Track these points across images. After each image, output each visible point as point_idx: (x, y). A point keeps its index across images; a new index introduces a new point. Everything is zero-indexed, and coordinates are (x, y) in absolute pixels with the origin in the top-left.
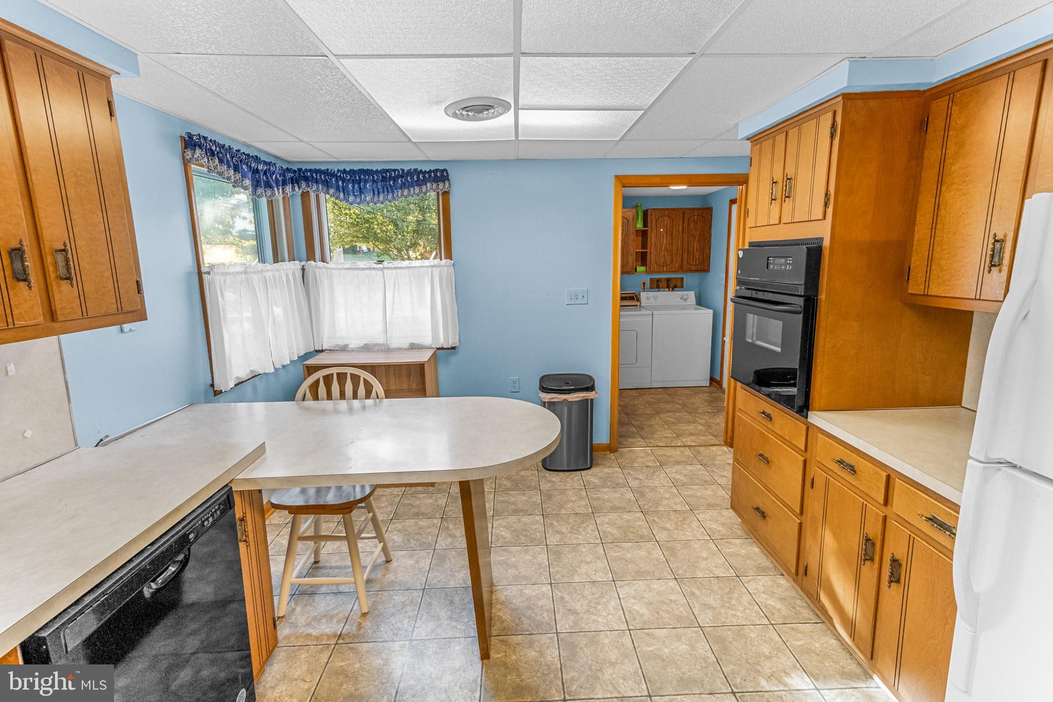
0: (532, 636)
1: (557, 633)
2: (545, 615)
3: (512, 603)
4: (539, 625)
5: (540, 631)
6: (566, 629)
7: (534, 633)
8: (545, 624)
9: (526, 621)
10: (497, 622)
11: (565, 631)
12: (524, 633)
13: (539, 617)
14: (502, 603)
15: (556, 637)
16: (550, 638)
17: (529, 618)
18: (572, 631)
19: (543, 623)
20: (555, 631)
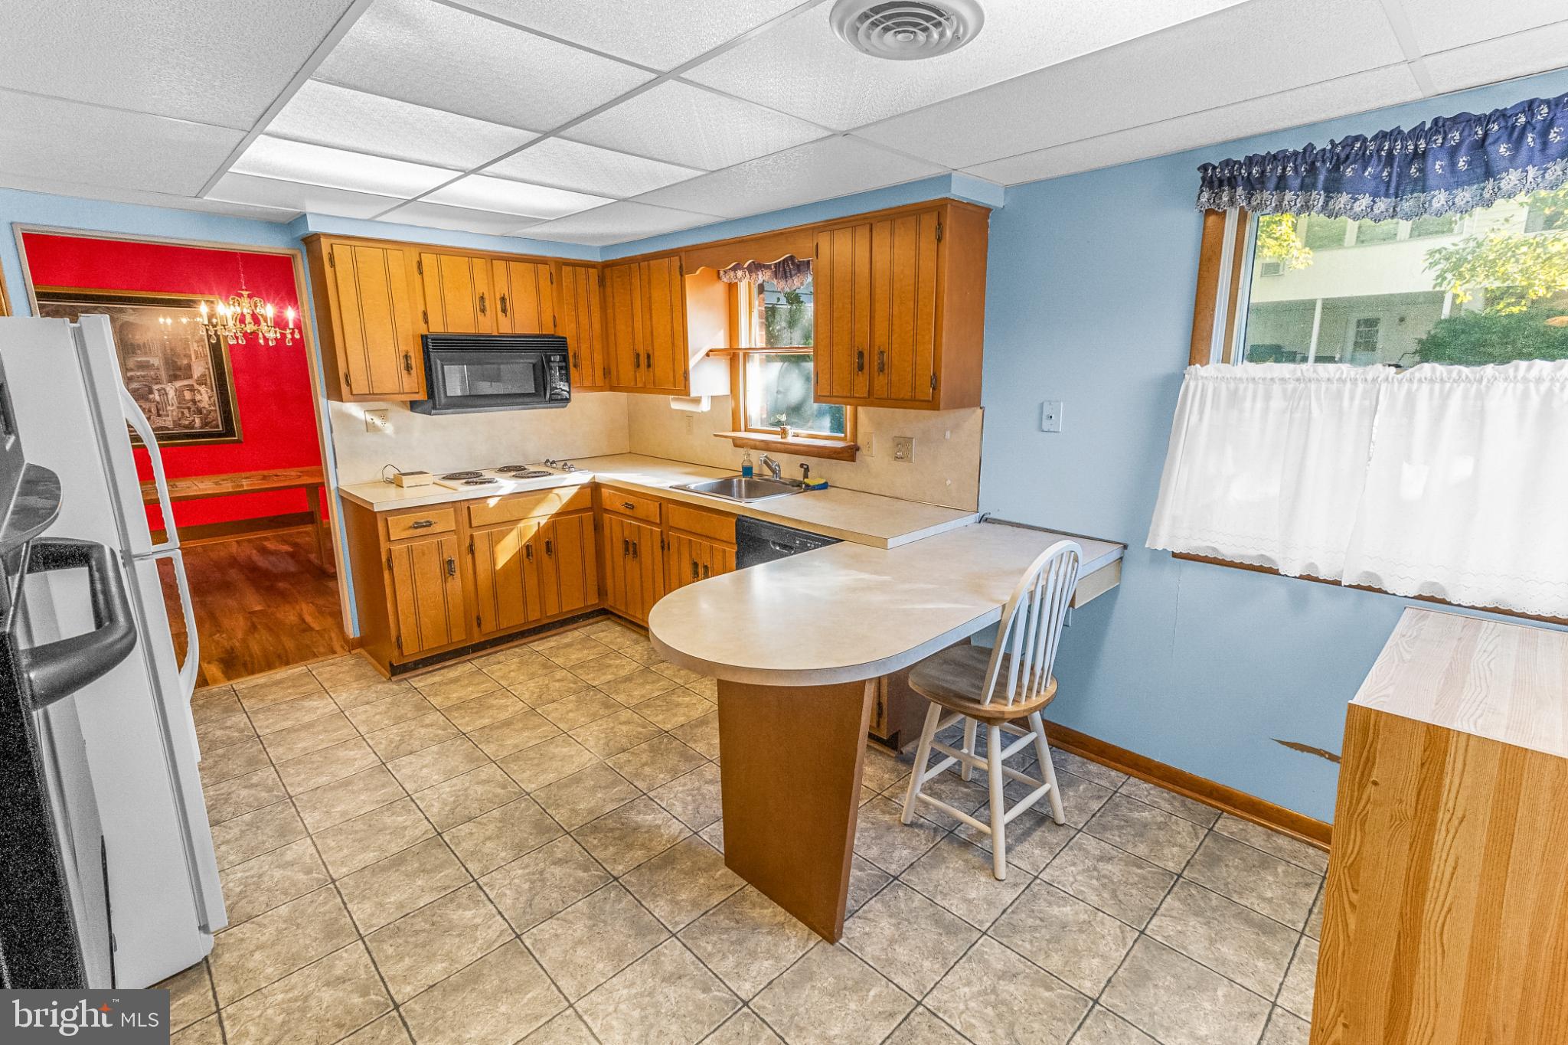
0: (702, 913)
1: (674, 935)
2: (709, 948)
3: (769, 933)
4: (706, 930)
5: (697, 924)
6: (665, 947)
7: (704, 917)
8: (699, 936)
9: (725, 923)
10: (760, 900)
11: (665, 944)
12: (714, 910)
13: (715, 938)
14: (782, 925)
15: (671, 929)
16: (677, 924)
17: (727, 930)
18: (655, 950)
19: (702, 935)
20: (678, 935)
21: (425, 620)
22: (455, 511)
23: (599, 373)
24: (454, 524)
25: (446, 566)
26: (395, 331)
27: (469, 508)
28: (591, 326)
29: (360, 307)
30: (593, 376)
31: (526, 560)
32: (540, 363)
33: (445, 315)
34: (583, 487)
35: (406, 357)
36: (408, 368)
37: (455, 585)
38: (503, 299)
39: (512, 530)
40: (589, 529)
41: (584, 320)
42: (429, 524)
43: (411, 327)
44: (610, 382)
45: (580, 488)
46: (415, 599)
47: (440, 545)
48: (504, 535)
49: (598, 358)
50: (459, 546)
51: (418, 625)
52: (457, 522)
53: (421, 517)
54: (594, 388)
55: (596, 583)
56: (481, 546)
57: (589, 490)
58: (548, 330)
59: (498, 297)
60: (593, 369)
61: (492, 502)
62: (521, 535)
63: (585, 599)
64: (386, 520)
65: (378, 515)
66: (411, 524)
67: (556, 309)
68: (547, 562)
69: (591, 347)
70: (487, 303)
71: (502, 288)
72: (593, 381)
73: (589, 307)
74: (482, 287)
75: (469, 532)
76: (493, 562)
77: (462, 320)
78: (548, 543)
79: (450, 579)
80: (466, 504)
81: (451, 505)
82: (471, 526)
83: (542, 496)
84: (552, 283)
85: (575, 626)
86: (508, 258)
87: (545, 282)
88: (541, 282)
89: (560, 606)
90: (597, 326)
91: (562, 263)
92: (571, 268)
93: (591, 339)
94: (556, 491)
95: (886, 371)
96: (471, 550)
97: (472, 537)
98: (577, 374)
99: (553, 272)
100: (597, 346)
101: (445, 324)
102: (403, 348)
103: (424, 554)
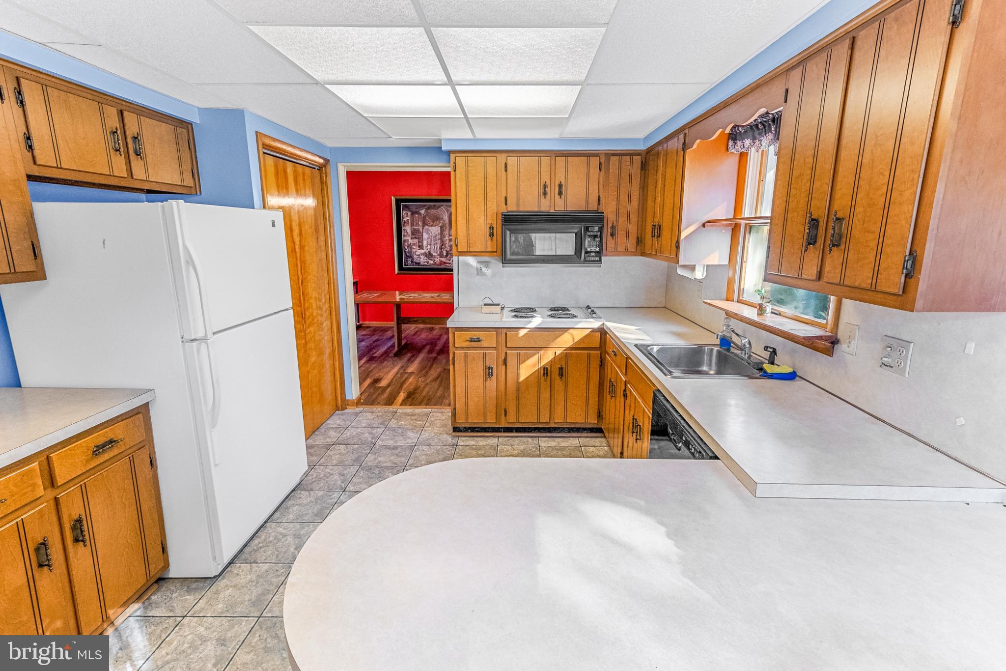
21: (471, 403)
22: (497, 334)
23: (633, 241)
24: (495, 343)
25: (487, 370)
26: (486, 211)
27: (506, 333)
28: (629, 203)
29: (467, 196)
30: (627, 243)
31: (543, 379)
32: (580, 232)
33: (518, 199)
34: (594, 331)
35: (492, 228)
36: (492, 235)
37: (492, 383)
38: (560, 186)
39: (534, 354)
40: (595, 364)
41: (624, 198)
42: (478, 340)
43: (495, 207)
44: (640, 248)
45: (591, 332)
46: (466, 388)
47: (485, 355)
48: (529, 357)
49: (633, 228)
50: (497, 358)
51: (467, 405)
52: (497, 341)
53: (475, 335)
54: (627, 253)
55: (597, 407)
56: (512, 362)
57: (598, 334)
58: (593, 206)
59: (557, 183)
60: (627, 237)
61: (522, 333)
62: (540, 360)
63: (587, 417)
64: (454, 333)
65: (450, 329)
66: (468, 339)
67: (601, 191)
68: (558, 383)
69: (628, 220)
70: (548, 190)
71: (560, 177)
72: (627, 248)
73: (630, 187)
74: (546, 178)
75: (505, 350)
76: (518, 375)
77: (531, 202)
78: (561, 369)
79: (489, 379)
80: (505, 331)
81: (495, 329)
82: (506, 347)
83: (561, 333)
84: (600, 170)
85: (579, 435)
86: (567, 154)
87: (594, 171)
88: (592, 171)
89: (565, 417)
90: (635, 203)
91: (609, 155)
92: (618, 157)
93: (629, 212)
94: (571, 331)
95: (843, 247)
96: (505, 363)
97: (506, 353)
98: (613, 242)
99: (603, 161)
100: (634, 218)
101: (518, 205)
102: (489, 221)
103: (474, 359)
